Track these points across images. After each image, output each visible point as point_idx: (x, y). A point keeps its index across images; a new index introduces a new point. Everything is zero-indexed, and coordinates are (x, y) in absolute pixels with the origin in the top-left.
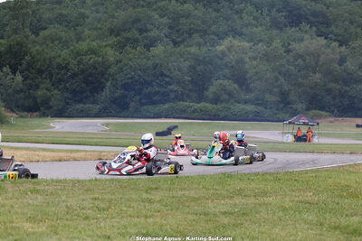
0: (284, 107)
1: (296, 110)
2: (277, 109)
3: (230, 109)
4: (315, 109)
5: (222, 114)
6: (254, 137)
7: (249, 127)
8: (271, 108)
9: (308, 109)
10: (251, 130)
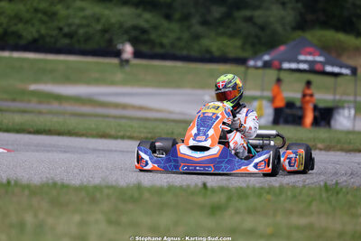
0: (228, 16)
1: (262, 28)
2: (205, 23)
3: (53, 15)
4: (325, 25)
5: (29, 32)
6: (141, 108)
7: (119, 76)
8: (185, 18)
9: (302, 25)
10: (125, 83)
